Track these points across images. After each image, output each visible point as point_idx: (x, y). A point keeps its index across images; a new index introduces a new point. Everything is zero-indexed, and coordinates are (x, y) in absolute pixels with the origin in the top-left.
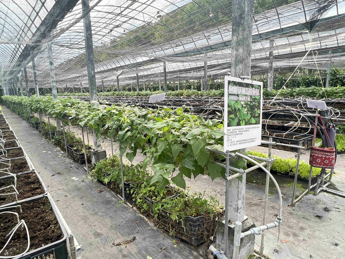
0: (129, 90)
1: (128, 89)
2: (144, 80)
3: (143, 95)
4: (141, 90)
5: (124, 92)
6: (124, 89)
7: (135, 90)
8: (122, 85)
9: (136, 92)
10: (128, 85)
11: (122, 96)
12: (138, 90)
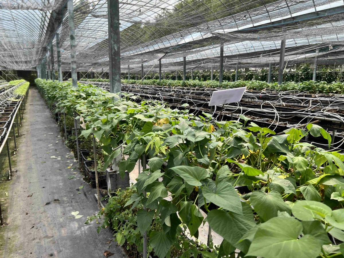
0: (174, 78)
1: (172, 77)
2: (193, 67)
3: (190, 85)
4: (187, 78)
5: (167, 80)
6: (167, 78)
7: (180, 78)
8: (165, 71)
9: (181, 82)
10: (173, 72)
11: (164, 85)
12: (184, 79)
